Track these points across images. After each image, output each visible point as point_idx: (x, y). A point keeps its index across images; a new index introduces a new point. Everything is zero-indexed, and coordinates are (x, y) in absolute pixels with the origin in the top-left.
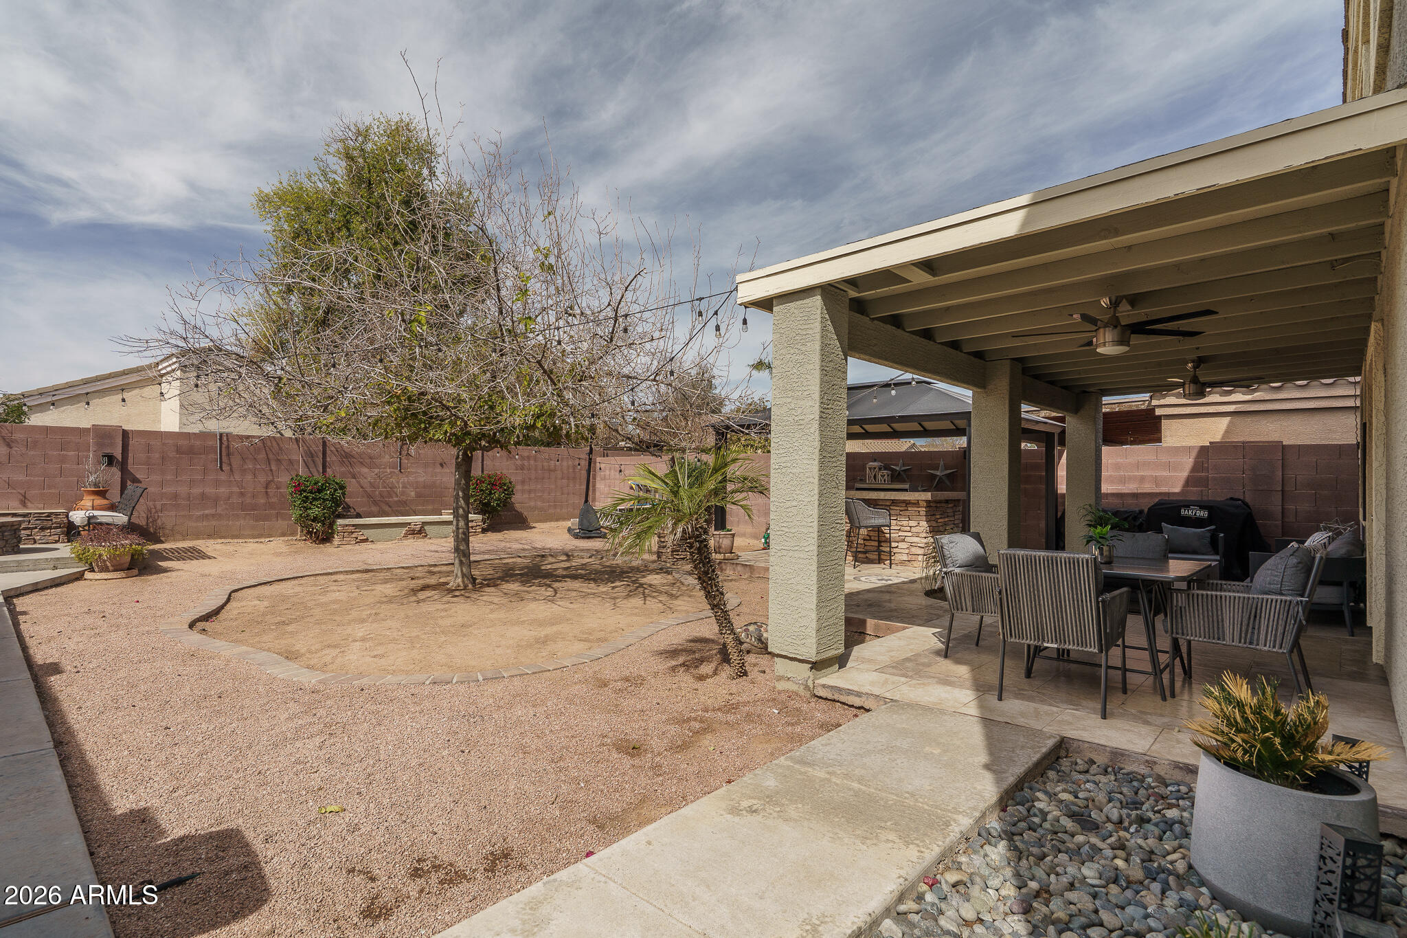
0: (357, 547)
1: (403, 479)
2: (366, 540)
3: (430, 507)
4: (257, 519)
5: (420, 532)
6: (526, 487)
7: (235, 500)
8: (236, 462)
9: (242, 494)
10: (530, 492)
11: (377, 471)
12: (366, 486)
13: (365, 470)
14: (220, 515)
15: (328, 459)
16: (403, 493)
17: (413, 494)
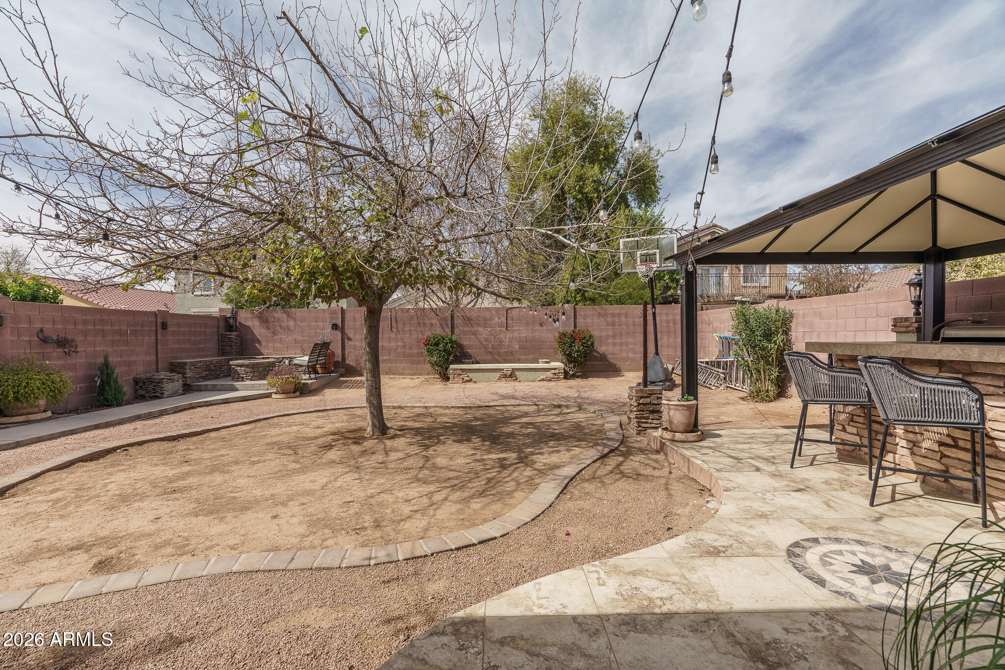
0: (463, 385)
1: (509, 335)
2: (470, 381)
3: (531, 357)
4: (413, 363)
5: (511, 376)
6: (618, 341)
7: (400, 350)
8: (400, 325)
9: (404, 347)
10: (621, 344)
11: (489, 329)
12: (482, 340)
13: (481, 329)
14: (392, 360)
15: (456, 322)
16: (509, 346)
17: (517, 346)
